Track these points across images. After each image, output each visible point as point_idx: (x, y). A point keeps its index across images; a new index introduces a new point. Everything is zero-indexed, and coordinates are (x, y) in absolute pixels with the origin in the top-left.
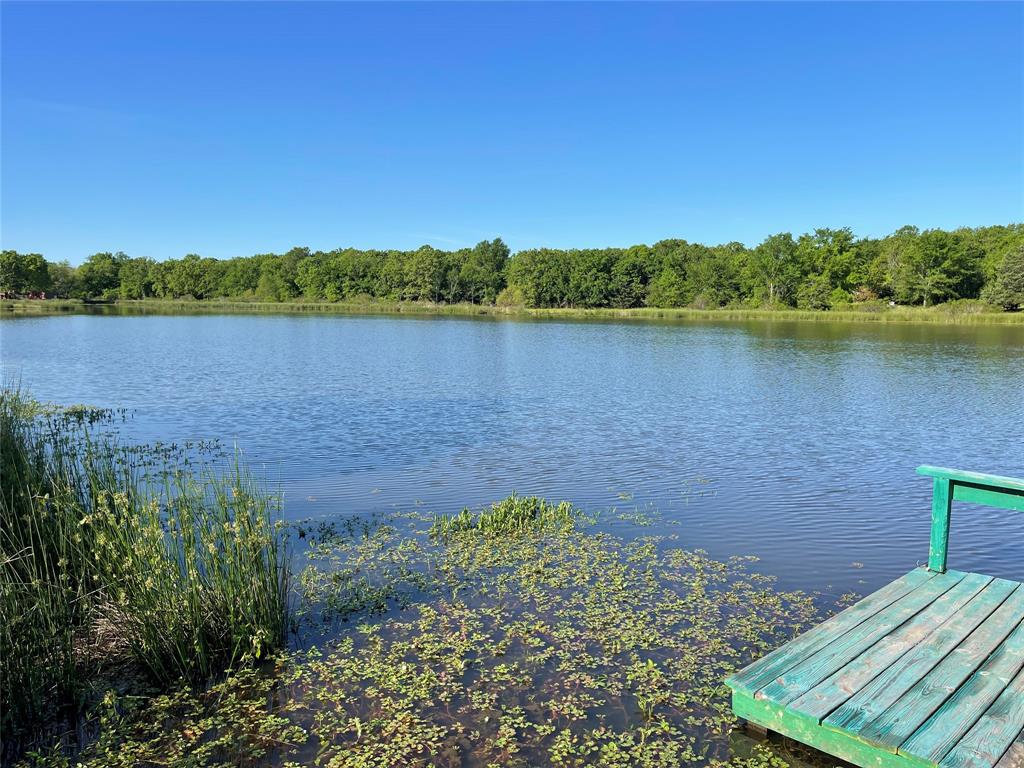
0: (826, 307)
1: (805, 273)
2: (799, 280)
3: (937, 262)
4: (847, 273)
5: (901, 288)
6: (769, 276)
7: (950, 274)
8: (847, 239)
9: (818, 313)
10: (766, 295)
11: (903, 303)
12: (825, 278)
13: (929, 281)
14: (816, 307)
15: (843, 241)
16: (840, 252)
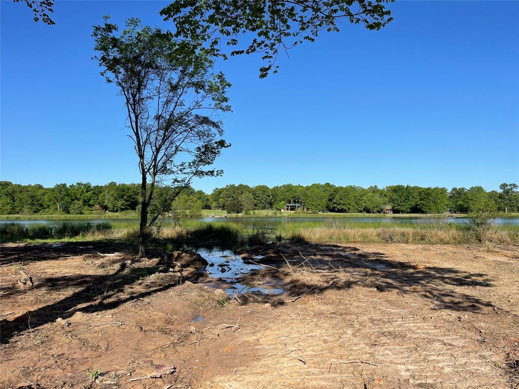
0: (82, 213)
1: (73, 200)
2: (71, 203)
3: (122, 197)
4: (89, 200)
5: (110, 206)
6: (57, 200)
7: (127, 201)
8: (89, 187)
9: (79, 215)
10: (56, 209)
11: (111, 211)
12: (81, 202)
13: (120, 203)
14: (78, 213)
15: (88, 187)
16: (87, 192)
